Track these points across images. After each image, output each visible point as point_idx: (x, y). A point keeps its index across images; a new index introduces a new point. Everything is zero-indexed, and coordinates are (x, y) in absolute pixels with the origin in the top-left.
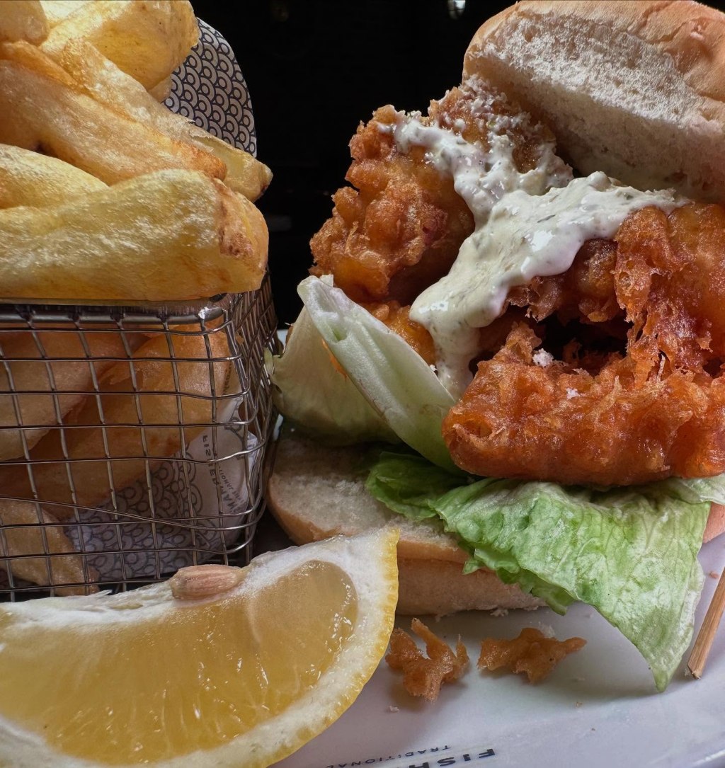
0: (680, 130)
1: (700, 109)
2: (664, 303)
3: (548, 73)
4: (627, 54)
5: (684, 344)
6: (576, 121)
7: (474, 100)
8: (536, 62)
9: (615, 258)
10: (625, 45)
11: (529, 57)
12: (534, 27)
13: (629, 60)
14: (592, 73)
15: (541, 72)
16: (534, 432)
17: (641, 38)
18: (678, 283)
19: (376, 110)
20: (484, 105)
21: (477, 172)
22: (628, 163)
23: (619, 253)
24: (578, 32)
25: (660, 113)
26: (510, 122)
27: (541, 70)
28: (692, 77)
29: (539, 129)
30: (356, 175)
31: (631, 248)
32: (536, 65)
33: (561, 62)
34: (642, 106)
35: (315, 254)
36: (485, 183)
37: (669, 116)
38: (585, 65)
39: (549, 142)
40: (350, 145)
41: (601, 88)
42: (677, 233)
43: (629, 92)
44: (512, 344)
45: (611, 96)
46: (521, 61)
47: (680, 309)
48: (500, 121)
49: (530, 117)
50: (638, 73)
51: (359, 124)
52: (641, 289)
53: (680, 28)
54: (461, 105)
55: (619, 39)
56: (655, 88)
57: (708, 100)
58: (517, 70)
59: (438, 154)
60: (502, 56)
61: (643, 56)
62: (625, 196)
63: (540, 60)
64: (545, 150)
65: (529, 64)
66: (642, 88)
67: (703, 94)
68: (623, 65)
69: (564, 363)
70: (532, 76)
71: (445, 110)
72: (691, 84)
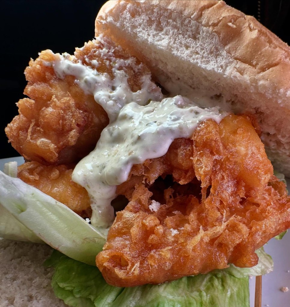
0: (224, 78)
1: (235, 67)
2: (220, 174)
3: (146, 38)
4: (192, 31)
5: (232, 195)
6: (162, 63)
7: (102, 49)
8: (138, 30)
9: (193, 149)
10: (190, 26)
11: (134, 27)
12: (136, 9)
13: (193, 34)
14: (171, 40)
15: (141, 36)
16: (154, 262)
17: (199, 23)
18: (227, 162)
19: (40, 52)
20: (109, 52)
21: (108, 90)
22: (191, 87)
23: (194, 147)
24: (162, 15)
25: (212, 67)
26: (125, 63)
27: (142, 35)
28: (229, 48)
29: (141, 67)
30: (31, 92)
31: (201, 145)
32: (139, 32)
33: (153, 32)
34: (201, 62)
35: (9, 137)
36: (113, 97)
37: (218, 70)
38: (167, 34)
39: (147, 74)
40: (25, 73)
41: (178, 50)
42: (225, 135)
43: (194, 53)
44: (136, 199)
45: (184, 53)
46: (129, 29)
47: (228, 176)
48: (119, 62)
49: (136, 60)
50: (198, 42)
51: (30, 60)
52: (209, 169)
53: (221, 19)
54: (95, 51)
55: (187, 21)
56: (208, 52)
57: (239, 62)
58: (127, 33)
59: (83, 81)
60: (118, 24)
61: (201, 33)
62: (195, 112)
63: (140, 29)
64: (146, 79)
65: (134, 31)
66: (201, 51)
67: (236, 59)
68: (189, 37)
69: (166, 206)
70: (136, 38)
71: (85, 54)
72: (229, 52)
